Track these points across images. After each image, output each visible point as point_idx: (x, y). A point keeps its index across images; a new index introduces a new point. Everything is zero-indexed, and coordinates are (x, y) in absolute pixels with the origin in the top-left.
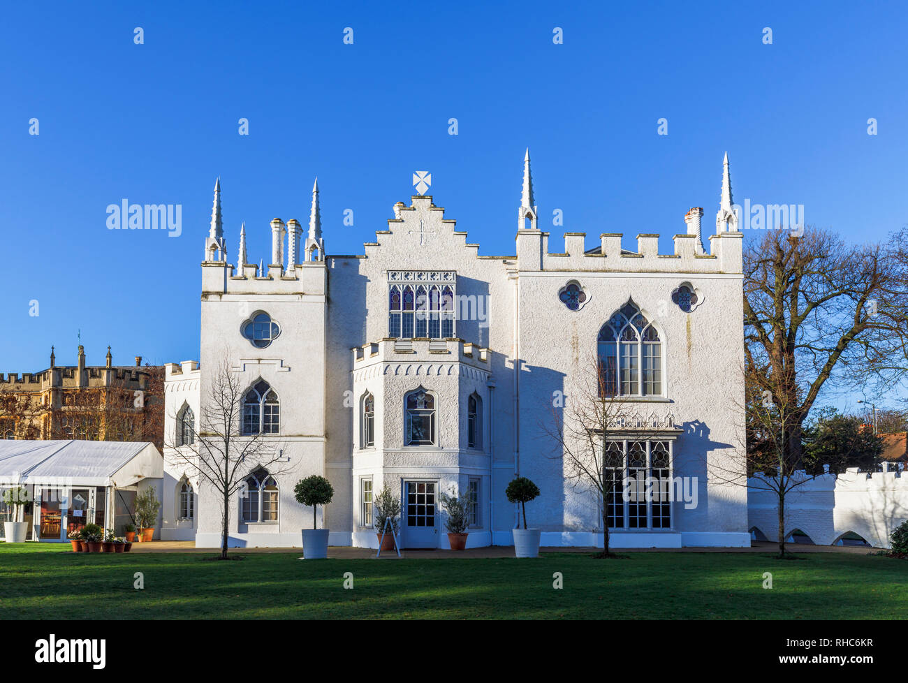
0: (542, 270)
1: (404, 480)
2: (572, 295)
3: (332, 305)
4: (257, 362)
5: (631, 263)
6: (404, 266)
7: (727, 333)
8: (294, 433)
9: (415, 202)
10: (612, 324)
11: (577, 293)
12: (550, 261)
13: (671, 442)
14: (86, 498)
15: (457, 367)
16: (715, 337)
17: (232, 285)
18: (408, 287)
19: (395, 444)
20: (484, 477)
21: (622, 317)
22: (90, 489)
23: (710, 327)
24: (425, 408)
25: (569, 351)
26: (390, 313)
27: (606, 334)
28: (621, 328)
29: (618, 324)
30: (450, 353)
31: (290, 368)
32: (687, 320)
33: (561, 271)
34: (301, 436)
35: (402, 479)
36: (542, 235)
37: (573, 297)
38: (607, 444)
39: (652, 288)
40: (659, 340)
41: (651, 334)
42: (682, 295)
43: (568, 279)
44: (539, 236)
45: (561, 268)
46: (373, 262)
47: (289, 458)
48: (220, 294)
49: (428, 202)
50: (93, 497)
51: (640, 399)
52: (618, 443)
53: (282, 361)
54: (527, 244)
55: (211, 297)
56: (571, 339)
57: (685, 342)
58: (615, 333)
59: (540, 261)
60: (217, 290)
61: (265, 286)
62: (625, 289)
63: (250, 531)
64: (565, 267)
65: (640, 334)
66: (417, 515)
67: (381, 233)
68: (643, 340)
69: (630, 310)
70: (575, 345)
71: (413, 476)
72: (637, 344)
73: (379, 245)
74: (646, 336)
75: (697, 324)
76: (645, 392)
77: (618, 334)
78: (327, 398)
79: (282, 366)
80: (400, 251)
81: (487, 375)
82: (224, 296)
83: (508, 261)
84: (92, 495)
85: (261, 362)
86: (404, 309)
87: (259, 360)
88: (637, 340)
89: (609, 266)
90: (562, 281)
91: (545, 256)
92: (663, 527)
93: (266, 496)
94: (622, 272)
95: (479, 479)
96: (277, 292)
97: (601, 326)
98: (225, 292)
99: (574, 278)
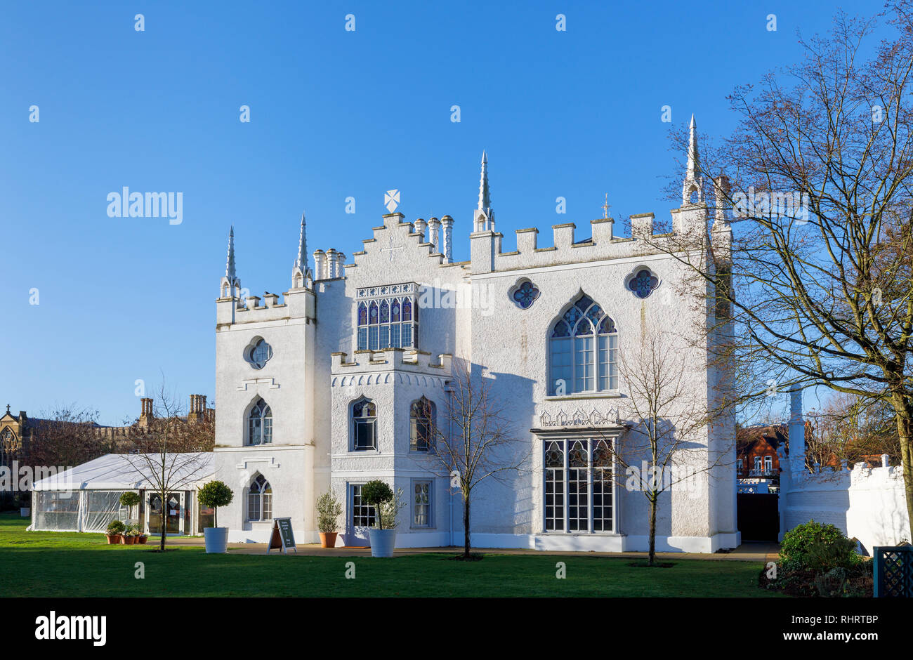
0: (493, 271)
1: (350, 483)
2: (524, 294)
3: (318, 326)
4: (255, 381)
5: (584, 252)
6: (376, 282)
7: (687, 317)
8: (282, 443)
9: (386, 221)
10: (566, 318)
11: (531, 290)
12: (501, 261)
13: (613, 440)
14: (178, 500)
15: (392, 375)
16: (673, 322)
17: (240, 316)
18: (373, 302)
19: (341, 451)
20: (436, 480)
21: (577, 311)
22: (181, 493)
23: (667, 312)
24: (369, 415)
25: (518, 351)
26: (359, 328)
27: (559, 329)
28: (575, 322)
29: (573, 318)
30: (387, 362)
31: (279, 386)
32: (641, 307)
33: (511, 270)
34: (287, 445)
35: (348, 483)
36: (493, 236)
37: (527, 295)
38: (546, 445)
39: (603, 276)
40: (616, 331)
41: (607, 325)
42: (641, 280)
43: (517, 278)
44: (490, 238)
45: (512, 267)
46: (351, 283)
47: (279, 465)
48: (229, 325)
49: (397, 219)
50: (182, 500)
51: (596, 396)
52: (558, 442)
53: (273, 379)
54: (480, 247)
55: (223, 329)
56: (520, 339)
57: (639, 331)
58: (570, 328)
59: (490, 263)
60: (227, 322)
61: (263, 314)
62: (575, 280)
63: (254, 529)
64: (516, 266)
65: (595, 326)
66: (368, 516)
67: (357, 255)
68: (599, 332)
69: (583, 301)
70: (524, 344)
71: (355, 480)
72: (592, 338)
73: (356, 265)
74: (602, 328)
75: (653, 310)
76: (600, 388)
77: (572, 329)
78: (315, 409)
79: (273, 384)
80: (373, 268)
81: (443, 381)
82: (232, 326)
83: (466, 266)
84: (182, 497)
85: (259, 381)
86: (370, 323)
87: (257, 379)
88: (592, 333)
89: (560, 258)
90: (512, 280)
91: (497, 255)
92: (604, 530)
93: (265, 497)
94: (572, 263)
95: (432, 481)
96: (271, 318)
97: (550, 322)
98: (233, 323)
99: (523, 276)
